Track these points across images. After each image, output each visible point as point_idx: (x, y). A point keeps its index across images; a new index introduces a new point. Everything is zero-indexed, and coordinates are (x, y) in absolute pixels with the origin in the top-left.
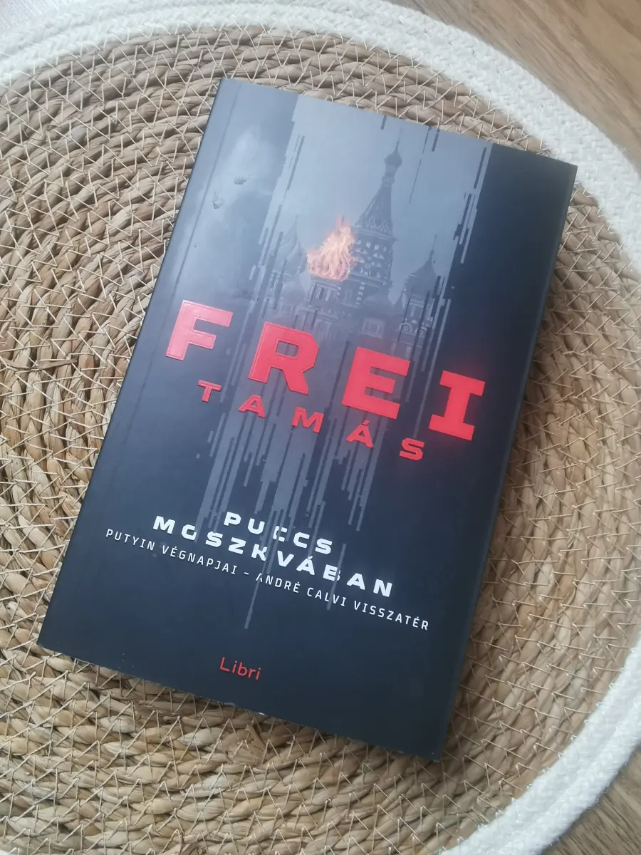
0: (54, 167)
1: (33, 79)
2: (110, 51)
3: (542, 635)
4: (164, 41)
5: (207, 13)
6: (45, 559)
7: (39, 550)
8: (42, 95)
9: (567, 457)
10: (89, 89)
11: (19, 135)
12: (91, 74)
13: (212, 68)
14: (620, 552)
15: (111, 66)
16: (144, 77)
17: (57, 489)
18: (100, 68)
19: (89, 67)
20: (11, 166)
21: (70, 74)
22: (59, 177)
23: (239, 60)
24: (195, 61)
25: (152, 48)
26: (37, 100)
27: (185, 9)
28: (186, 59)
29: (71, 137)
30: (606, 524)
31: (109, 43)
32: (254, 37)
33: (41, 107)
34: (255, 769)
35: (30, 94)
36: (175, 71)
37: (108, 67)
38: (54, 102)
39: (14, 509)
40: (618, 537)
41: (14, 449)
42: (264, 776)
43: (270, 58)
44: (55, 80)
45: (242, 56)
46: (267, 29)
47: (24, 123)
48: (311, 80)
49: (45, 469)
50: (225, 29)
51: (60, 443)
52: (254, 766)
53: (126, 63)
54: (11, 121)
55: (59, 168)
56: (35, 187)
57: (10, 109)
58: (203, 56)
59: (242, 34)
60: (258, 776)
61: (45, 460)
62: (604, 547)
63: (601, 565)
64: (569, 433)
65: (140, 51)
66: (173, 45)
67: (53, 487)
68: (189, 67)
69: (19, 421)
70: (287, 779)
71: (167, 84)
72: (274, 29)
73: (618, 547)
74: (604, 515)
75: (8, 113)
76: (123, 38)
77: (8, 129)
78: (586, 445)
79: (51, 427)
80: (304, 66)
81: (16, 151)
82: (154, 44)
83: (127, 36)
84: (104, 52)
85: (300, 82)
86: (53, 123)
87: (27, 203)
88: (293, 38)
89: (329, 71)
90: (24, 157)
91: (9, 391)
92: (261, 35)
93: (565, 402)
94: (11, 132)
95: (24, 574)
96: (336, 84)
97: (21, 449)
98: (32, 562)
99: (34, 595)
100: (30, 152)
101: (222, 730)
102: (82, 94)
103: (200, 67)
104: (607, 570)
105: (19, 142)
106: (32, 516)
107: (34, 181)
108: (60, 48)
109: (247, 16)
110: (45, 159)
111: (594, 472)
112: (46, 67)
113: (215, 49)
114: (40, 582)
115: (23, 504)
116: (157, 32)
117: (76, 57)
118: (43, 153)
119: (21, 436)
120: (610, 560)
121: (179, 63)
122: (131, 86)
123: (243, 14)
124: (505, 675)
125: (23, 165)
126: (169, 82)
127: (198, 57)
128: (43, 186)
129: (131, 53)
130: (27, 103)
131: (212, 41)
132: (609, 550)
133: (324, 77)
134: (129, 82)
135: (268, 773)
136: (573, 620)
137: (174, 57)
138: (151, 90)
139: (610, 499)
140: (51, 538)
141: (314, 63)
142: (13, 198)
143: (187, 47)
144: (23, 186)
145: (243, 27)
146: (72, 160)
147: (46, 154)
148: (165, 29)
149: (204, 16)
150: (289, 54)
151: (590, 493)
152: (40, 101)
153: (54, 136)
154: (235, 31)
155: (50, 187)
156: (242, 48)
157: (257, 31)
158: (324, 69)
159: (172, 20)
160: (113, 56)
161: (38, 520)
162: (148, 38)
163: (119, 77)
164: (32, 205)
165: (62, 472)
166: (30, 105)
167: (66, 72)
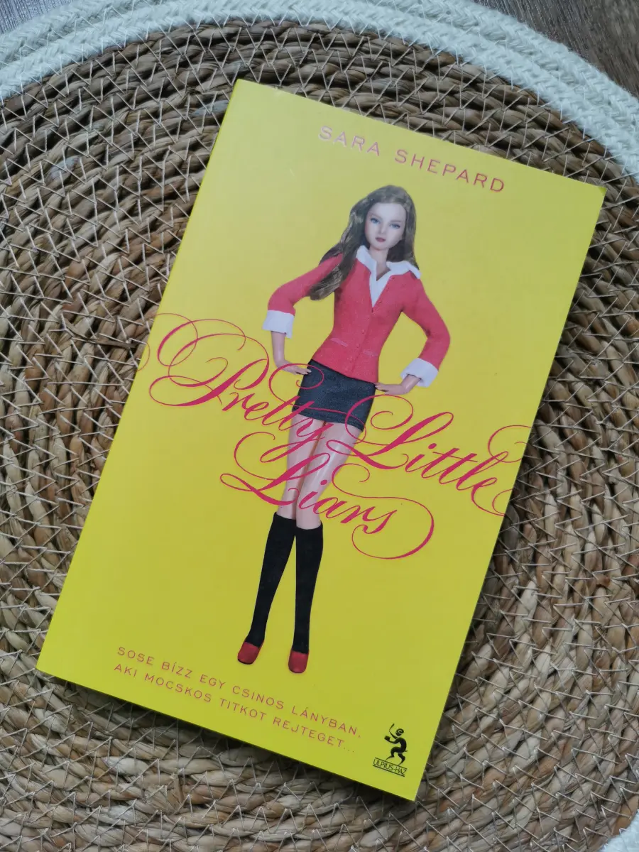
0: (183, 136)
1: (195, 33)
2: (284, 30)
3: (501, 807)
4: (345, 38)
5: (403, 22)
6: (37, 534)
7: (35, 523)
8: (197, 54)
9: (602, 639)
10: (248, 63)
11: (159, 89)
12: (256, 47)
13: (385, 84)
14: (617, 756)
15: (280, 46)
16: (310, 69)
17: (72, 469)
18: (267, 44)
19: (257, 39)
20: (141, 119)
21: (234, 41)
22: (184, 149)
23: (418, 85)
24: (370, 70)
25: (329, 41)
26: (191, 58)
27: (381, 9)
28: (361, 65)
29: (211, 110)
30: (613, 722)
31: (286, 20)
32: (444, 64)
33: (192, 66)
34: (165, 817)
35: (185, 48)
36: (345, 74)
37: (276, 47)
38: (208, 65)
39: (24, 474)
40: (621, 741)
41: (44, 414)
42: (170, 827)
43: (452, 93)
44: (217, 41)
45: (423, 82)
46: (461, 60)
47: (169, 78)
48: (488, 133)
49: (67, 445)
50: (416, 46)
51: (90, 426)
52: (165, 813)
53: (297, 48)
54: (157, 71)
55: (187, 139)
56: (157, 151)
57: (159, 58)
58: (381, 67)
59: (431, 58)
60: (165, 825)
61: (71, 437)
62: (601, 744)
63: (592, 762)
64: (614, 615)
65: (316, 39)
66: (353, 45)
67: (69, 465)
68: (361, 75)
69: (58, 388)
70: (192, 840)
71: (331, 87)
72: (468, 63)
73: (616, 750)
74: (616, 712)
75: (157, 61)
76: (304, 19)
77: (151, 79)
78: (627, 634)
79: (87, 406)
80: (485, 116)
81: (151, 104)
82: (333, 36)
83: (308, 18)
84: (278, 29)
85: (473, 132)
86: (198, 88)
87: (144, 164)
88: (485, 80)
89: (511, 130)
90: (156, 114)
91: (59, 354)
92: (451, 66)
93: (624, 581)
94: (152, 82)
95: (13, 541)
96: (513, 147)
97: (51, 417)
98: (24, 532)
99: (15, 565)
100: (165, 112)
101: (148, 767)
102: (239, 66)
103: (374, 79)
104: (596, 769)
105: (156, 96)
106: (39, 488)
107: (158, 144)
108: (234, 8)
109: (445, 39)
110: (177, 124)
111: (624, 665)
112: (213, 24)
113: (397, 64)
114: (24, 555)
115: (34, 473)
116: (342, 24)
117: (247, 24)
118: (178, 117)
119: (55, 404)
120: (602, 760)
121: (353, 67)
122: (293, 75)
123: (442, 35)
124: (447, 829)
125: (153, 122)
126: (335, 84)
127: (375, 67)
128: (164, 152)
129: (305, 39)
130: (179, 58)
131: (397, 54)
132: (607, 750)
133: (502, 135)
134: (292, 70)
135: (176, 826)
136: (539, 804)
137: (350, 58)
138: (312, 86)
139: (630, 699)
140: (50, 516)
141: (497, 116)
142: (131, 154)
143: (367, 52)
144: (144, 145)
145: (436, 50)
146: (204, 134)
147: (179, 120)
148: (352, 24)
149: (398, 24)
150: (474, 96)
151: (610, 684)
152: (194, 60)
153: (194, 102)
154: (426, 52)
155: (171, 156)
156: (426, 73)
157: (450, 58)
158: (506, 126)
159: (363, 18)
160: (285, 36)
161: (44, 494)
162: (329, 28)
163: (284, 62)
164: (147, 169)
165: (83, 454)
166: (182, 60)
167: (230, 37)
